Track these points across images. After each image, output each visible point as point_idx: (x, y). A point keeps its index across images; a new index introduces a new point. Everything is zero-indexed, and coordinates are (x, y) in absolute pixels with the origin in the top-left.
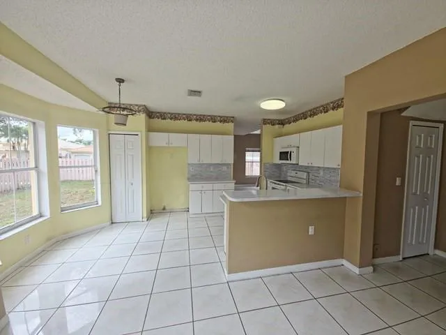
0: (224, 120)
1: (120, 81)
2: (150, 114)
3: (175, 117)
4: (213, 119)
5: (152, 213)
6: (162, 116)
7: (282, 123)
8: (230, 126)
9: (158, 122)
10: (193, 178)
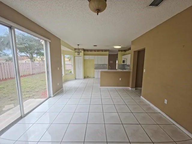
0: (106, 51)
1: (78, 45)
2: (84, 50)
3: (91, 50)
4: (102, 51)
5: (85, 78)
6: (88, 50)
7: (125, 51)
8: (107, 53)
9: (86, 52)
10: (96, 68)
